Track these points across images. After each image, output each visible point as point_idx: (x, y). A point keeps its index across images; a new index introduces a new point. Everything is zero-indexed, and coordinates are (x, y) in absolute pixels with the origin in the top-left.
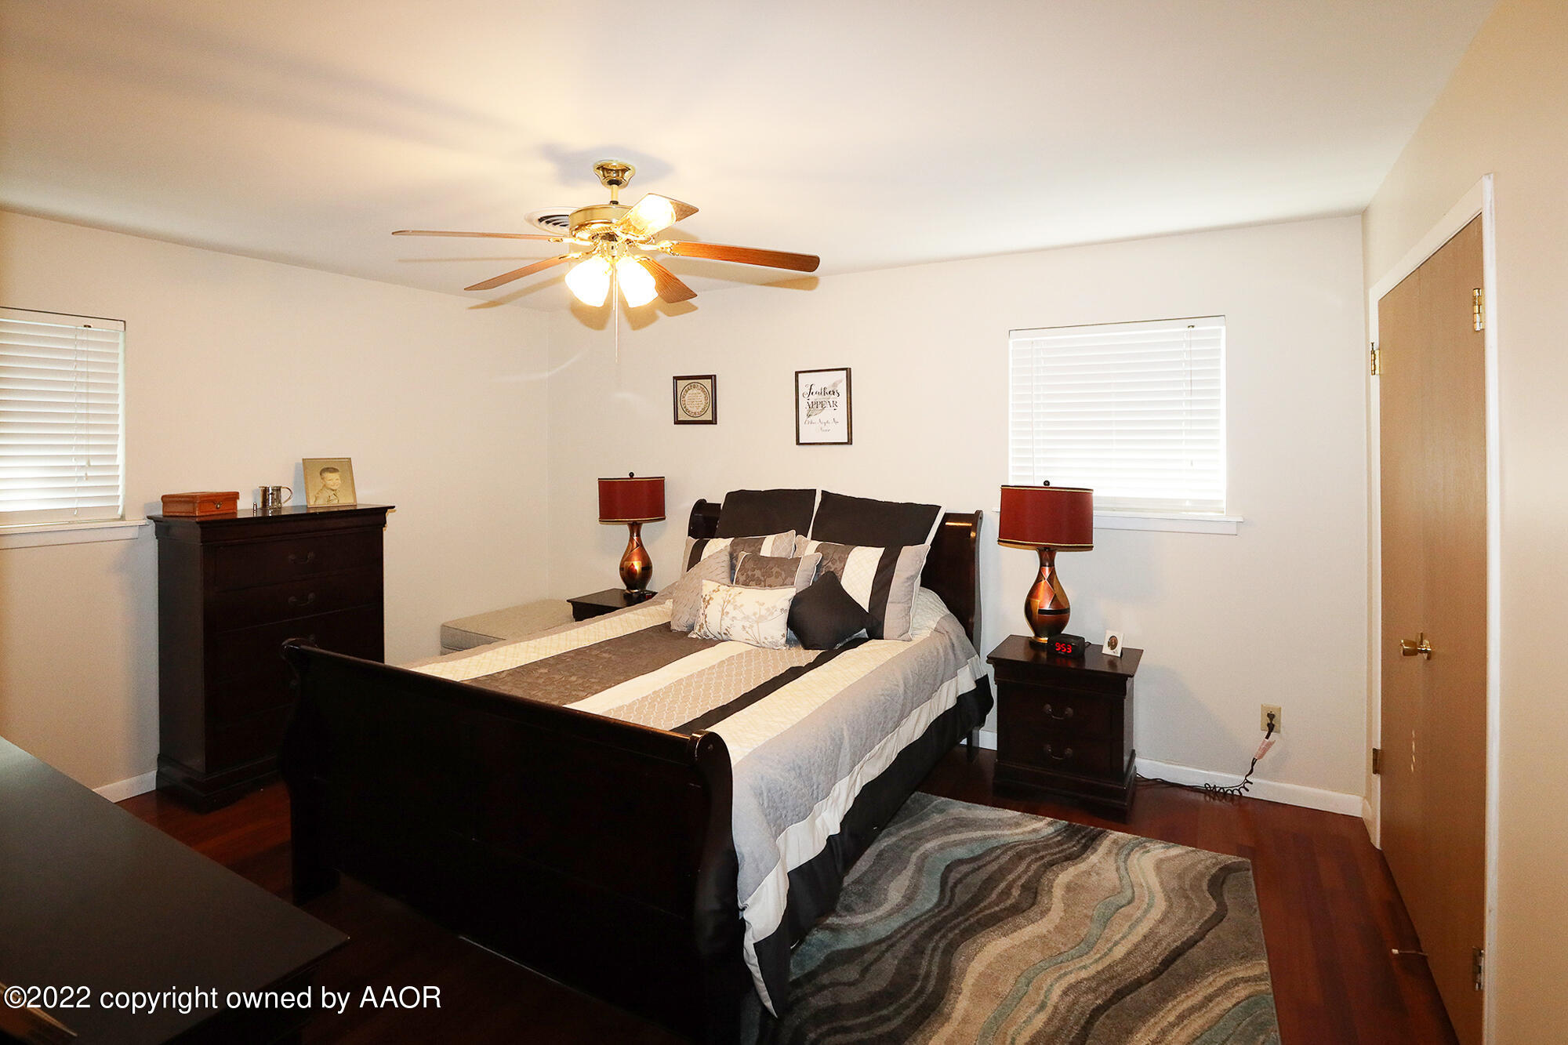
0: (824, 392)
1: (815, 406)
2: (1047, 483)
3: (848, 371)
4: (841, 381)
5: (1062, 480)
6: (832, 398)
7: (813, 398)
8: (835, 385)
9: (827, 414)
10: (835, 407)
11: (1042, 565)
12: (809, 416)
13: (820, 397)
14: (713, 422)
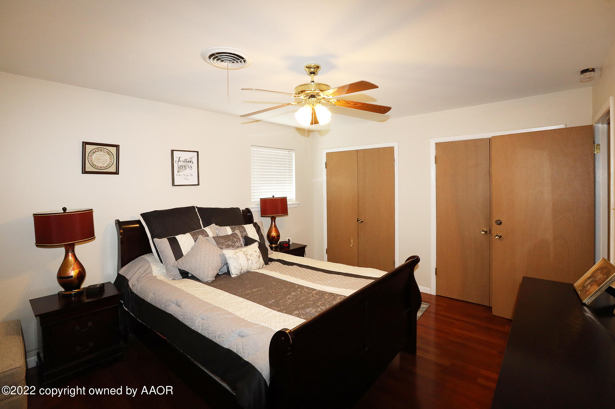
0: (186, 161)
1: (181, 167)
2: (273, 196)
3: (198, 152)
4: (194, 157)
5: (278, 195)
6: (190, 164)
7: (180, 163)
8: (191, 158)
9: (188, 171)
10: (191, 169)
11: (272, 222)
12: (178, 172)
13: (184, 163)
14: (117, 173)
